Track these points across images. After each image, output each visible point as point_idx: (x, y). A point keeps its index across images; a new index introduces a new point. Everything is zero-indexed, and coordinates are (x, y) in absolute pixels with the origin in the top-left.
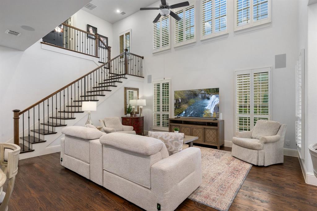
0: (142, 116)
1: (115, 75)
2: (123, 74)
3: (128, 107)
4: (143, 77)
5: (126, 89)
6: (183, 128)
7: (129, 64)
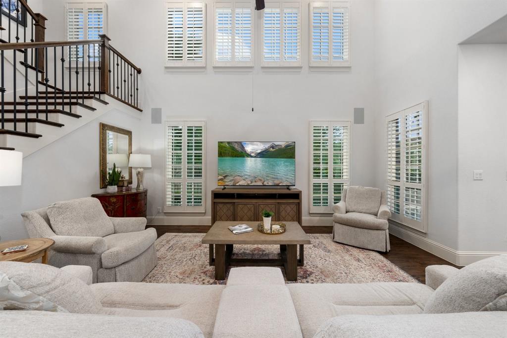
0: (141, 188)
1: (53, 90)
2: (97, 93)
3: (109, 171)
4: (141, 111)
5: (104, 127)
6: (240, 206)
7: (112, 74)
